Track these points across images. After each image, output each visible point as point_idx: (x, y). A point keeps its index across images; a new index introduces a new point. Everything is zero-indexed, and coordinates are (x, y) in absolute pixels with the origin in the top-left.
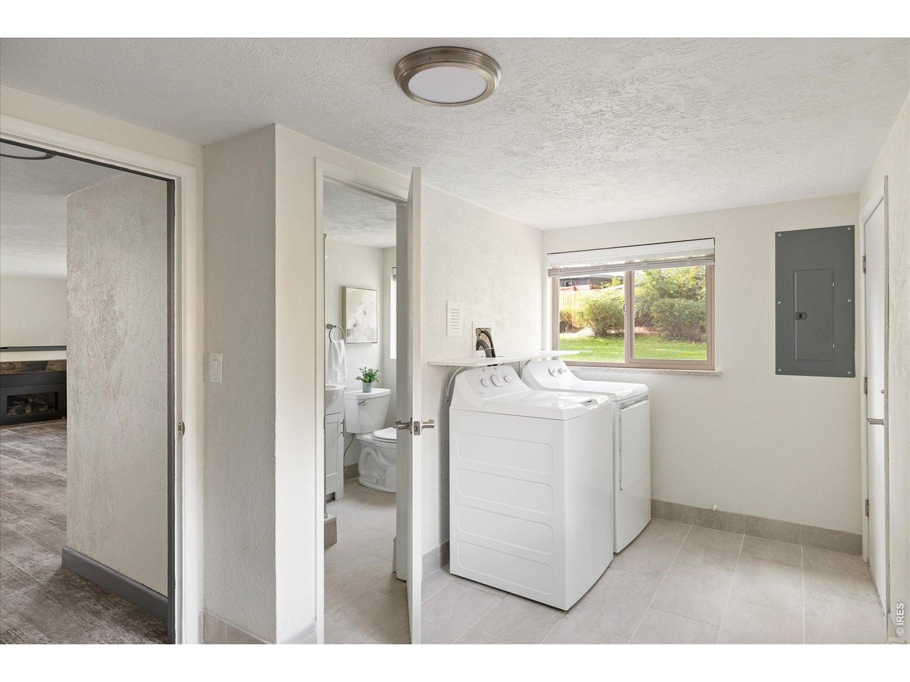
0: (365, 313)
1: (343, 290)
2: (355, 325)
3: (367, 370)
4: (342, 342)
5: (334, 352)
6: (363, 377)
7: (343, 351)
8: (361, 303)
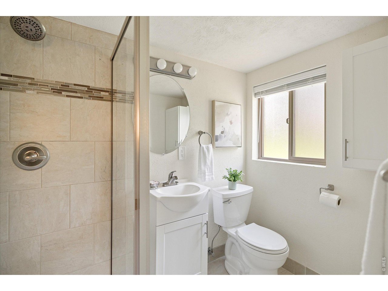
0: (231, 123)
1: (213, 103)
2: (222, 132)
3: (232, 171)
4: (211, 146)
5: (203, 154)
6: (228, 176)
7: (211, 153)
8: (227, 114)
